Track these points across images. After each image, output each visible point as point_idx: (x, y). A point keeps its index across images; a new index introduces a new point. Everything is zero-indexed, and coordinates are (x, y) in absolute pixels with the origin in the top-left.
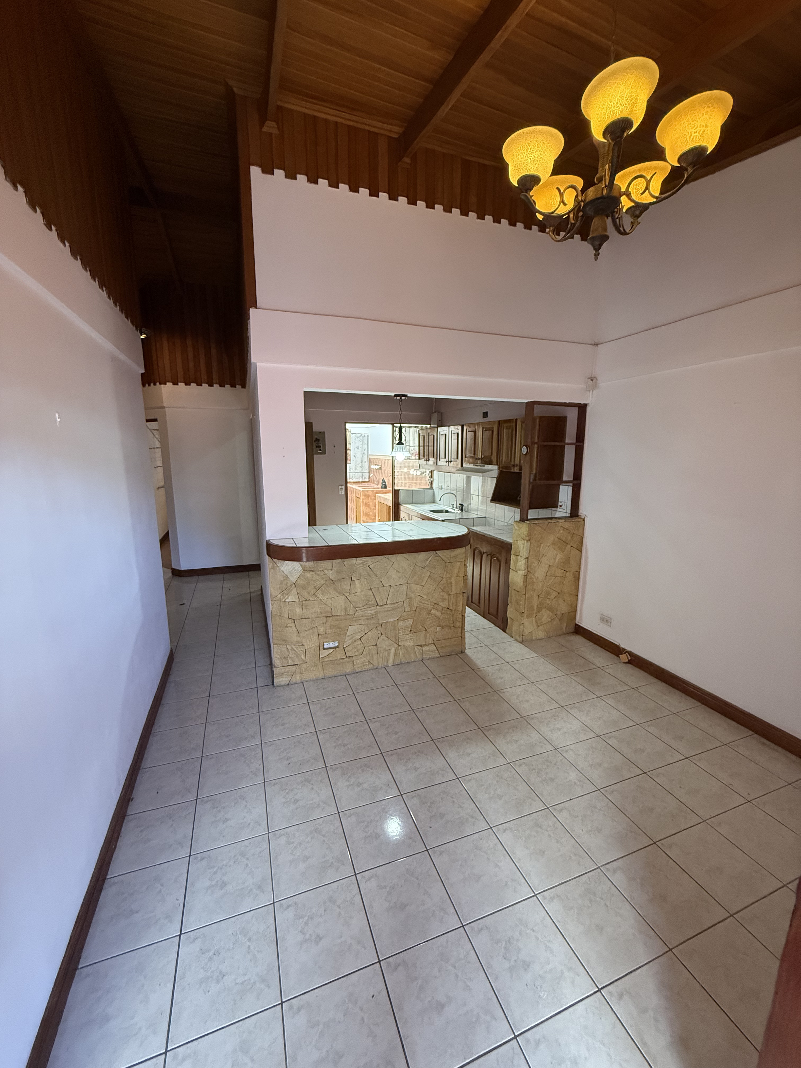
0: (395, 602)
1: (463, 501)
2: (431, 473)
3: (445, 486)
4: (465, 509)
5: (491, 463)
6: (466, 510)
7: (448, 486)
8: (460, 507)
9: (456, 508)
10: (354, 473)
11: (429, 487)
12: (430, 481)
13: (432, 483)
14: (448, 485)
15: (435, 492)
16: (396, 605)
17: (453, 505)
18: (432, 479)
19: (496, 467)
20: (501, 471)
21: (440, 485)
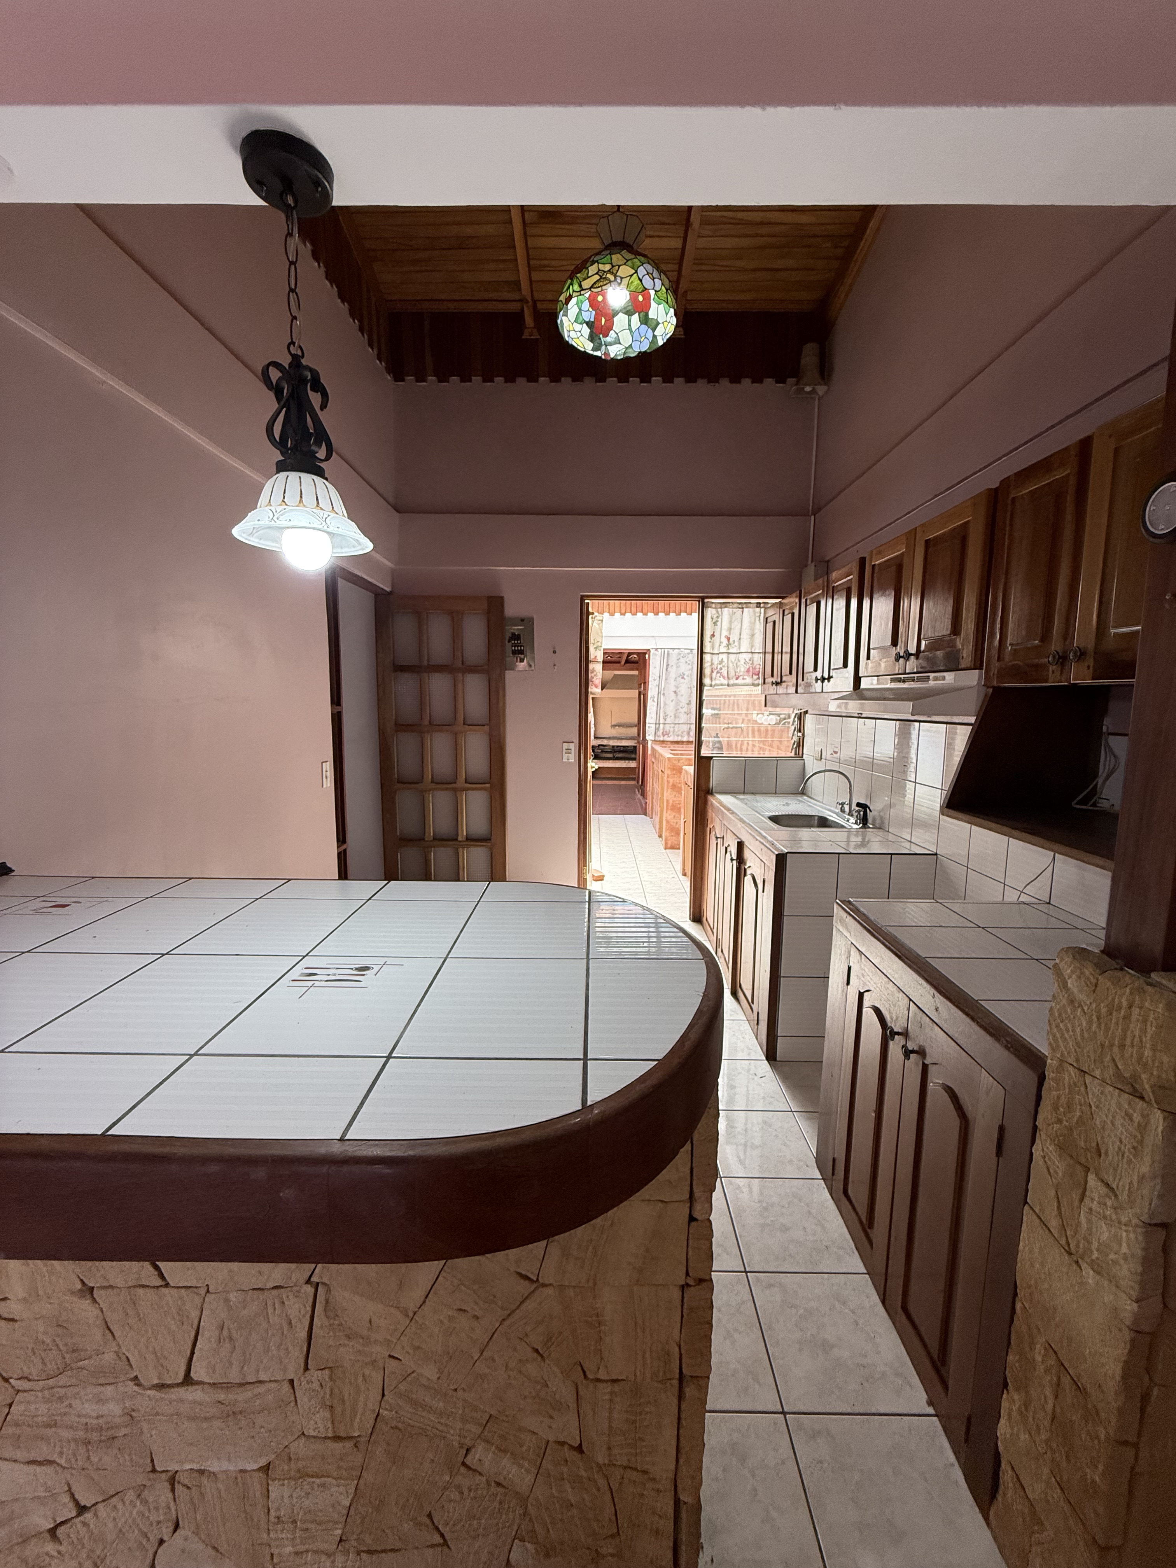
0: (234, 1376)
1: (870, 796)
2: (800, 718)
3: (829, 753)
4: (874, 819)
5: (953, 666)
6: (878, 822)
7: (836, 752)
8: (858, 812)
9: (850, 814)
10: (672, 725)
11: (793, 754)
12: (795, 738)
13: (799, 745)
14: (836, 750)
15: (806, 765)
16: (242, 1396)
17: (842, 804)
18: (800, 734)
19: (972, 678)
20: (997, 691)
21: (816, 748)
